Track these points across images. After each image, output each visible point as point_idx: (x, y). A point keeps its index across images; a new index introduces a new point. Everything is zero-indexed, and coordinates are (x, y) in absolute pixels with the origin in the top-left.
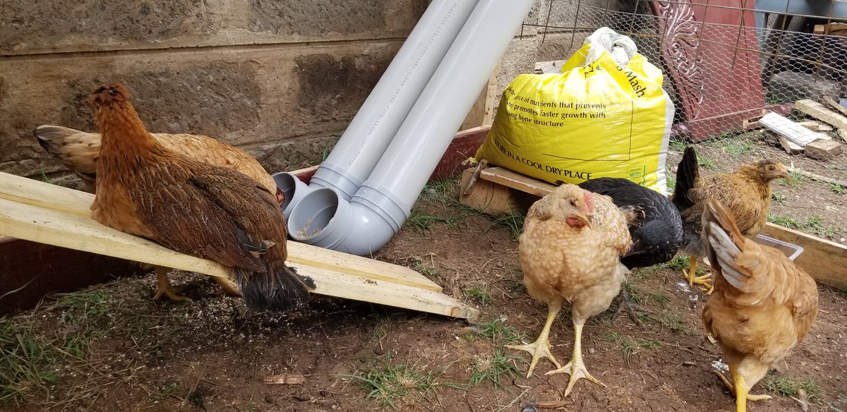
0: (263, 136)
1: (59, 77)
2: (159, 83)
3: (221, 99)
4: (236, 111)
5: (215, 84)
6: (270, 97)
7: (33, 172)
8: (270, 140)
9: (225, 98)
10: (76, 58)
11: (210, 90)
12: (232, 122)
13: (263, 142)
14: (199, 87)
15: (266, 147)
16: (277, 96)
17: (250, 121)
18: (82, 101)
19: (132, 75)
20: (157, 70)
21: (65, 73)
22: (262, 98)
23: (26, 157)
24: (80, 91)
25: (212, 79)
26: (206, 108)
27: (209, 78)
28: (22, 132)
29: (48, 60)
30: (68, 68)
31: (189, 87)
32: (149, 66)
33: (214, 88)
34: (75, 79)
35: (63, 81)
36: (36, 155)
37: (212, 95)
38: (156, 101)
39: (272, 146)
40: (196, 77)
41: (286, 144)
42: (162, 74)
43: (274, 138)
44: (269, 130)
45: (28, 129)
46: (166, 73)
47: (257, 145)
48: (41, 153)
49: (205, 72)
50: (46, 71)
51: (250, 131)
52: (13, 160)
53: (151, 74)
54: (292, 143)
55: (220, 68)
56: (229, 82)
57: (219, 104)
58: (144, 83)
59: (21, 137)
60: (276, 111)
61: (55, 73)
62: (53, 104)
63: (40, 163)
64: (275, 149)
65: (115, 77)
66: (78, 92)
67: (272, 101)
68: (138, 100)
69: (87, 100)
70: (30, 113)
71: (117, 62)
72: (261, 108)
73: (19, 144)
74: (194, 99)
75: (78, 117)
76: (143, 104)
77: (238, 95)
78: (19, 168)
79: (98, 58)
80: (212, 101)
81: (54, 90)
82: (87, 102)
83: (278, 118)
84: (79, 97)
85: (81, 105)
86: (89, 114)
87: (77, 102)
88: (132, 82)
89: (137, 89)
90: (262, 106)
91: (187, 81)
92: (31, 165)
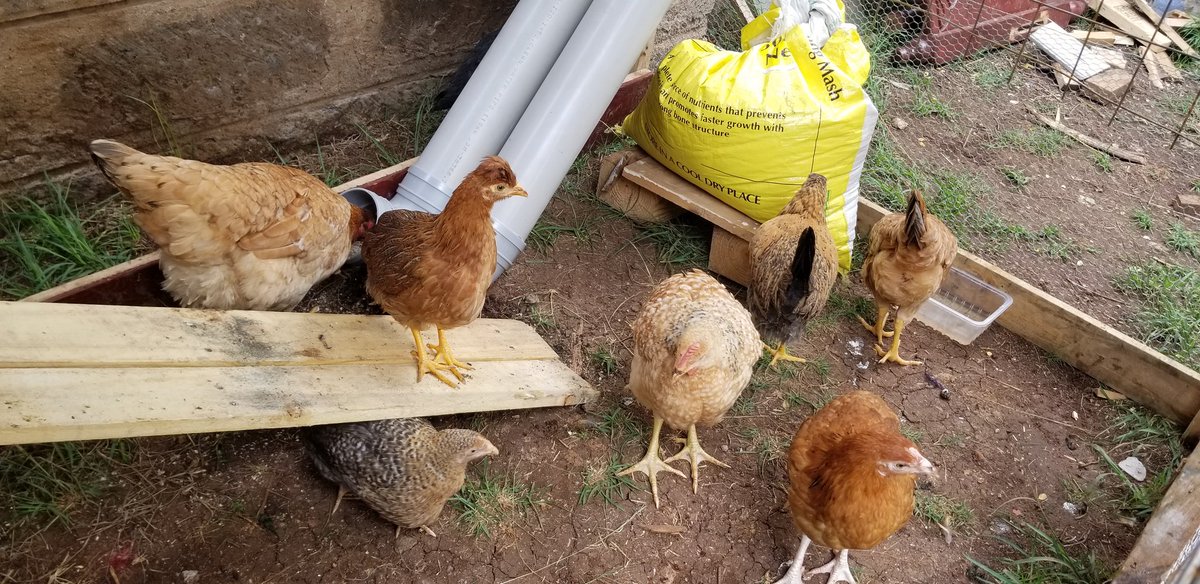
0: (335, 89)
1: (53, 46)
2: (187, 37)
3: (275, 47)
4: (296, 61)
5: (265, 28)
6: (342, 35)
7: (33, 170)
8: (343, 93)
9: (280, 45)
10: (72, 18)
11: (258, 37)
12: (290, 75)
13: (334, 96)
14: (243, 36)
15: (339, 103)
16: (352, 34)
17: (315, 71)
18: (86, 73)
19: (151, 31)
20: (185, 19)
21: (61, 40)
22: (331, 39)
23: (21, 153)
24: (83, 60)
25: (260, 22)
26: (254, 62)
27: (256, 22)
28: (12, 123)
29: (35, 25)
30: (63, 32)
31: (228, 35)
32: (172, 16)
33: (264, 33)
34: (74, 45)
35: (58, 50)
36: (34, 149)
37: (261, 43)
38: (186, 62)
39: (348, 100)
40: (237, 22)
41: (366, 96)
42: (191, 25)
43: (349, 90)
44: (342, 79)
45: (20, 117)
46: (197, 22)
47: (326, 101)
48: (40, 146)
49: (250, 14)
50: (34, 40)
51: (316, 85)
52: (5, 158)
53: (176, 26)
54: (374, 93)
55: (271, 5)
56: (284, 23)
57: (271, 55)
58: (167, 40)
59: (12, 129)
60: (351, 53)
61: (48, 41)
62: (49, 82)
63: (40, 158)
64: (350, 105)
65: (128, 36)
66: (80, 63)
67: (344, 40)
68: (162, 63)
69: (94, 71)
70: (19, 98)
71: (128, 16)
72: (329, 51)
73: (9, 138)
74: (237, 53)
75: (83, 94)
76: (169, 68)
77: (297, 39)
78: (14, 168)
79: (102, 13)
80: (262, 51)
81: (48, 63)
82: (94, 75)
83: (353, 63)
84: (82, 69)
85: (85, 79)
86: (98, 89)
87: (80, 76)
88: (152, 40)
89: (158, 49)
90: (331, 49)
91: (227, 28)
92: (29, 162)
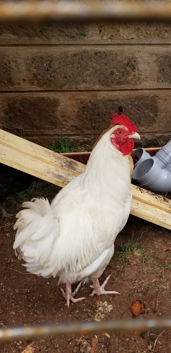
0: (157, 130)
1: (78, 100)
2: (113, 104)
3: (139, 112)
4: (145, 118)
5: (137, 106)
6: (162, 113)
7: (66, 133)
8: (159, 132)
9: (141, 112)
10: (84, 92)
11: (135, 108)
12: (142, 122)
13: (156, 132)
14: (130, 106)
15: (157, 135)
16: (166, 113)
17: (151, 123)
18: (85, 109)
19: (104, 100)
20: (114, 98)
21: (80, 98)
22: (158, 113)
23: (64, 128)
24: (84, 105)
25: (136, 103)
26: (132, 116)
27: (135, 103)
28: (64, 119)
29: (74, 93)
30: (81, 96)
31: (126, 106)
32: (111, 97)
33: (137, 107)
34: (83, 100)
35: (79, 101)
36: (67, 128)
37: (135, 110)
38: (112, 111)
39: (161, 134)
40: (129, 102)
41: (167, 134)
42: (115, 100)
43: (162, 131)
44: (160, 127)
45: (66, 118)
46: (117, 100)
47: (153, 134)
48: (69, 127)
49: (134, 100)
50: (73, 97)
51: (150, 127)
52: (60, 128)
53: (111, 100)
54: (170, 134)
55: (141, 99)
56: (144, 105)
57: (138, 115)
58: (108, 104)
59: (63, 121)
60: (165, 119)
61: (76, 98)
62: (75, 109)
63: (68, 131)
64: (161, 137)
65: (97, 100)
66: (83, 106)
67: (163, 114)
68: (105, 110)
69: (86, 109)
70: (66, 112)
71: (99, 95)
72: (157, 117)
73: (62, 123)
74: (127, 112)
75: (83, 115)
76: (106, 112)
77: (147, 111)
78: (62, 131)
79: (92, 92)
80: (135, 113)
81: (75, 104)
82: (86, 110)
83: (165, 123)
84: (84, 107)
85: (84, 111)
86: (86, 114)
87: (83, 109)
88: (103, 103)
89: (105, 106)
90: (158, 116)
91: (126, 104)
92: (65, 131)
